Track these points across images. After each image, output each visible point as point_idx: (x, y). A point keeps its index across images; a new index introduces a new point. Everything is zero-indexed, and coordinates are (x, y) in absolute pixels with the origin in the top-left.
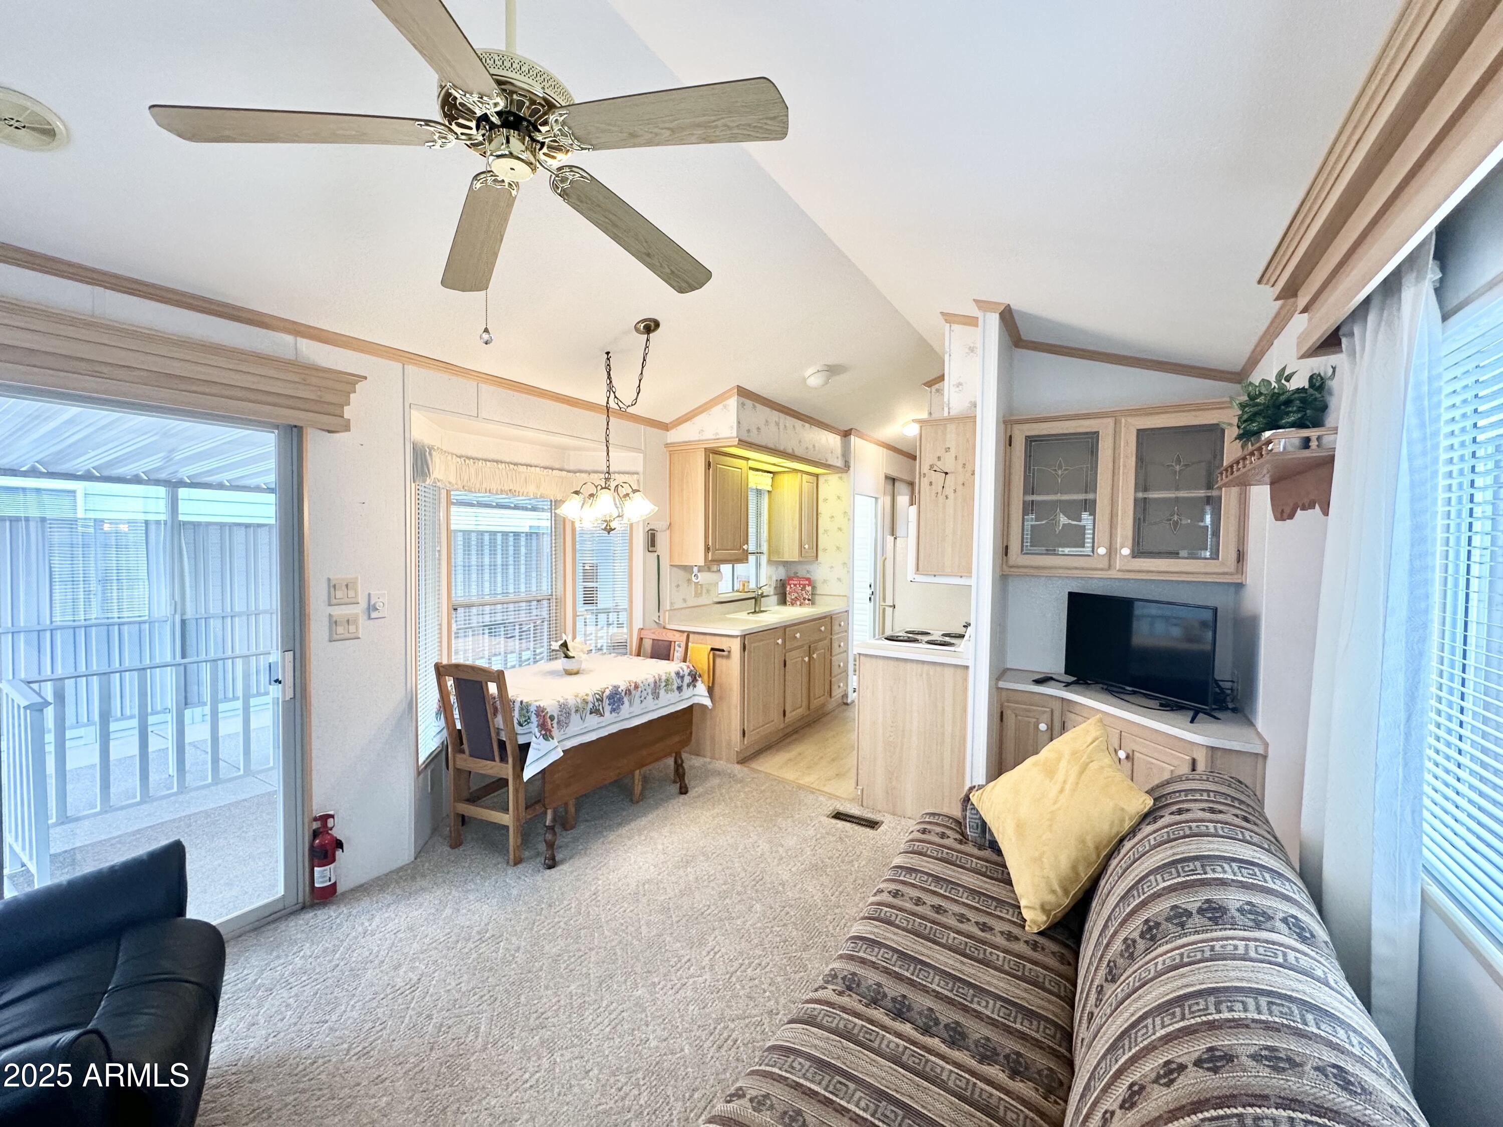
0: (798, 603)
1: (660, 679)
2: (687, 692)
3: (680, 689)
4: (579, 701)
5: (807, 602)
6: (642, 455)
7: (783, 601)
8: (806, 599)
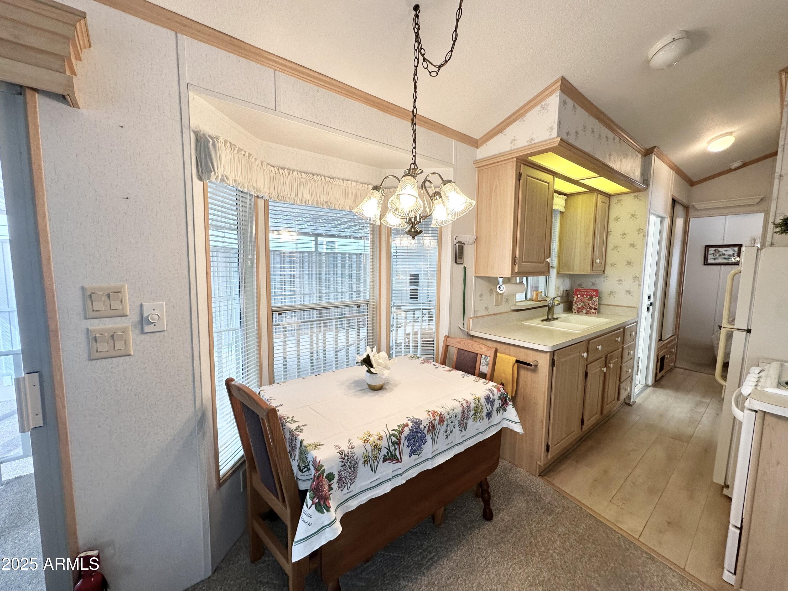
0: (584, 311)
1: (468, 408)
2: (496, 418)
3: (489, 415)
4: (369, 448)
5: (593, 311)
6: (452, 169)
7: (569, 308)
8: (592, 308)
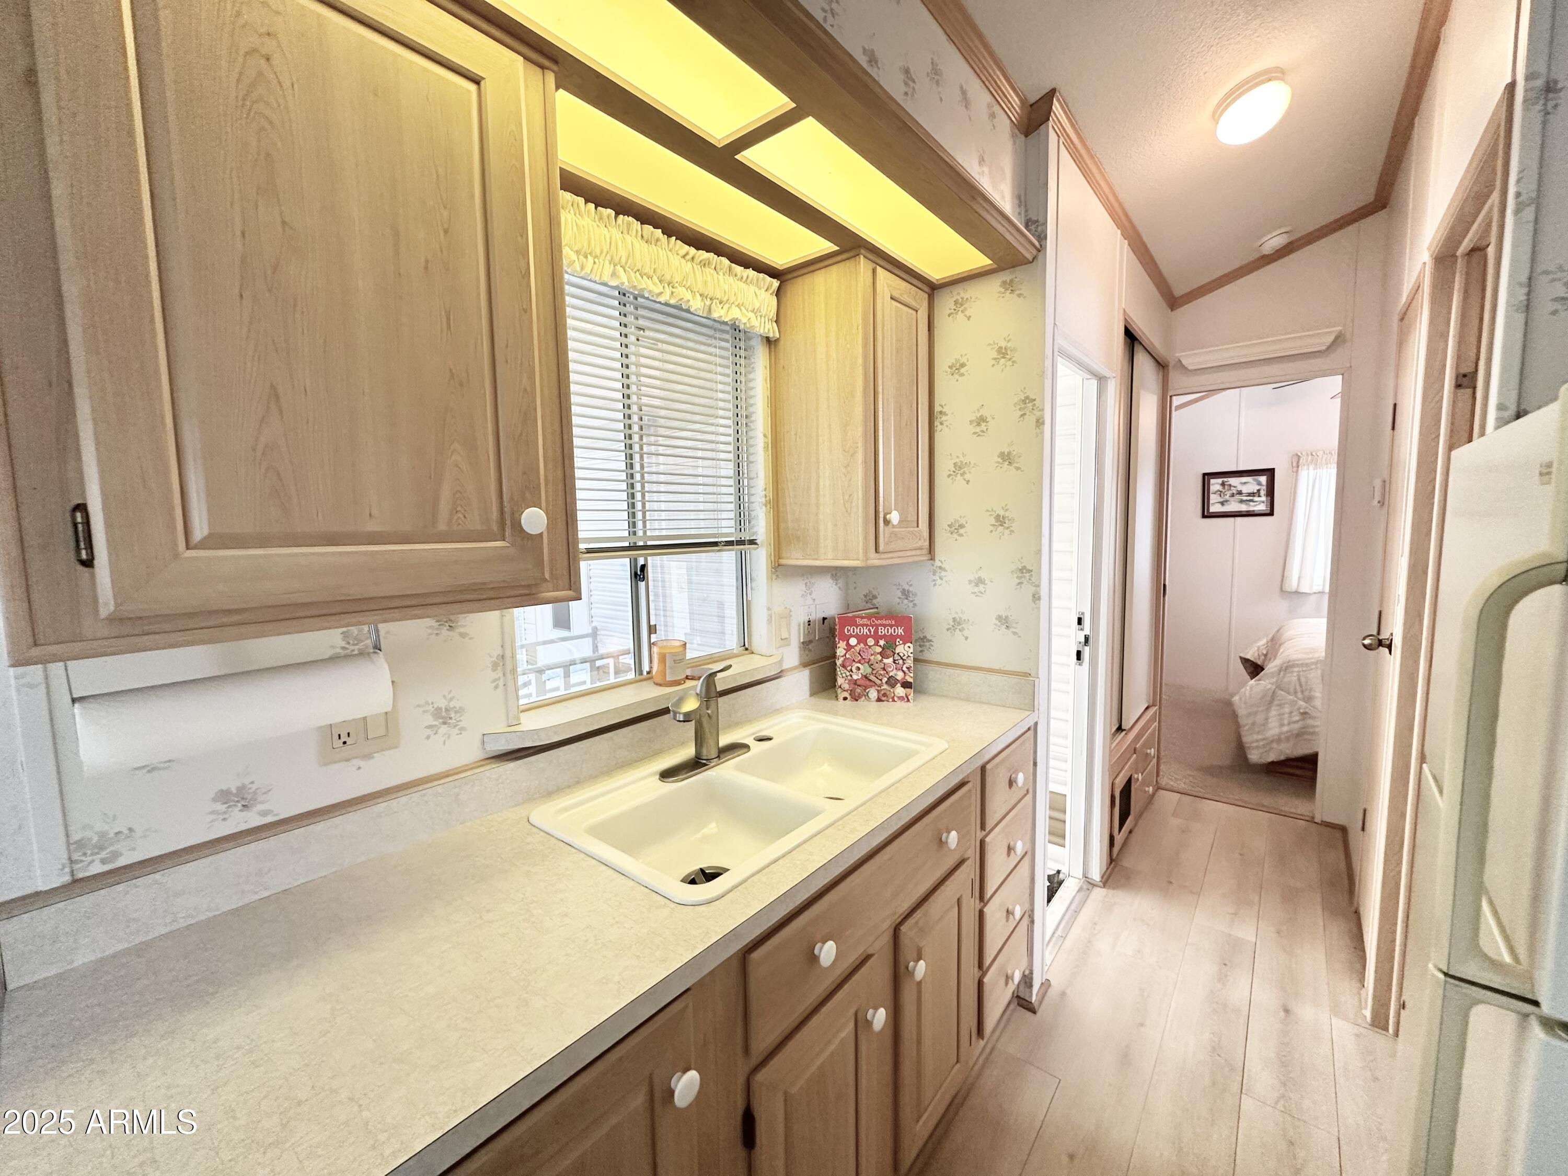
0: (873, 694)
5: (900, 691)
8: (897, 681)
